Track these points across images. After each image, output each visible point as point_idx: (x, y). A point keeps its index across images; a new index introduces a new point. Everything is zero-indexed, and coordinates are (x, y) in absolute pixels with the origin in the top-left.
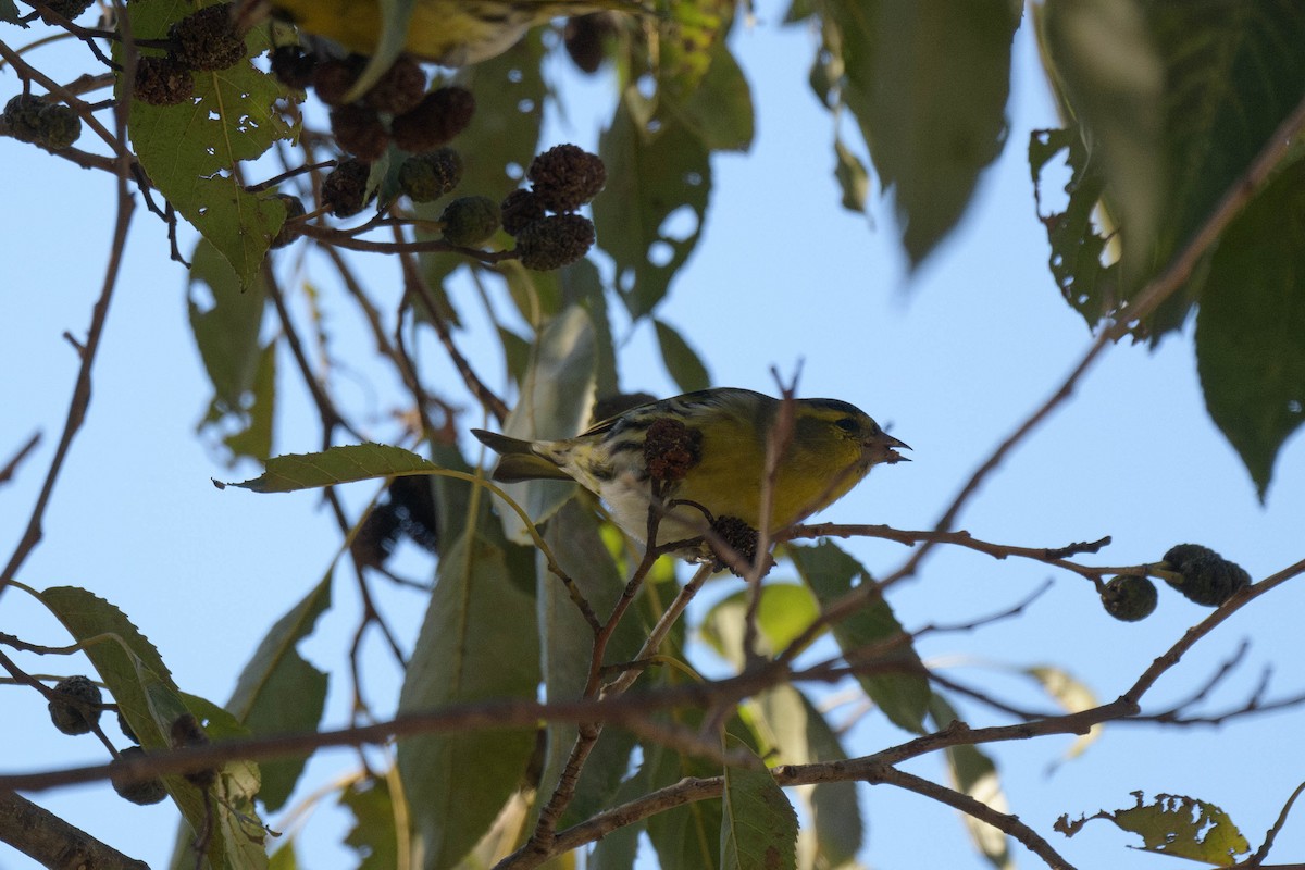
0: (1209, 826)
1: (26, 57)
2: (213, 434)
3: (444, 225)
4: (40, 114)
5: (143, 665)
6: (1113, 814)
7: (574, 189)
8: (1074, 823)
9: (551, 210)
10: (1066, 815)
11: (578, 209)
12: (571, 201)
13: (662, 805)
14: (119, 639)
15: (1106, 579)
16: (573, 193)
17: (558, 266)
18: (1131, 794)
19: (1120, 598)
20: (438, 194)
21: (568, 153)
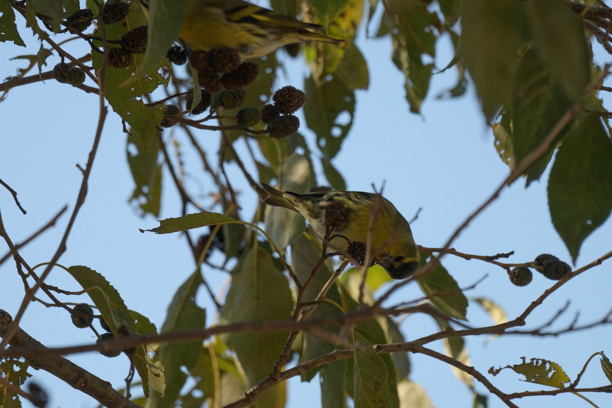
0: (553, 371)
1: (62, 47)
2: (135, 203)
3: (238, 119)
4: (69, 70)
5: (110, 300)
6: (513, 366)
7: (292, 105)
8: (496, 370)
9: (282, 113)
10: (493, 367)
11: (293, 113)
12: (291, 110)
13: (325, 361)
14: (100, 289)
15: (511, 269)
16: (291, 107)
17: (285, 137)
18: (521, 358)
19: (517, 277)
20: (236, 106)
21: (289, 90)
